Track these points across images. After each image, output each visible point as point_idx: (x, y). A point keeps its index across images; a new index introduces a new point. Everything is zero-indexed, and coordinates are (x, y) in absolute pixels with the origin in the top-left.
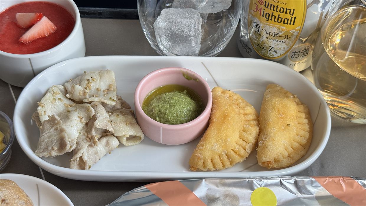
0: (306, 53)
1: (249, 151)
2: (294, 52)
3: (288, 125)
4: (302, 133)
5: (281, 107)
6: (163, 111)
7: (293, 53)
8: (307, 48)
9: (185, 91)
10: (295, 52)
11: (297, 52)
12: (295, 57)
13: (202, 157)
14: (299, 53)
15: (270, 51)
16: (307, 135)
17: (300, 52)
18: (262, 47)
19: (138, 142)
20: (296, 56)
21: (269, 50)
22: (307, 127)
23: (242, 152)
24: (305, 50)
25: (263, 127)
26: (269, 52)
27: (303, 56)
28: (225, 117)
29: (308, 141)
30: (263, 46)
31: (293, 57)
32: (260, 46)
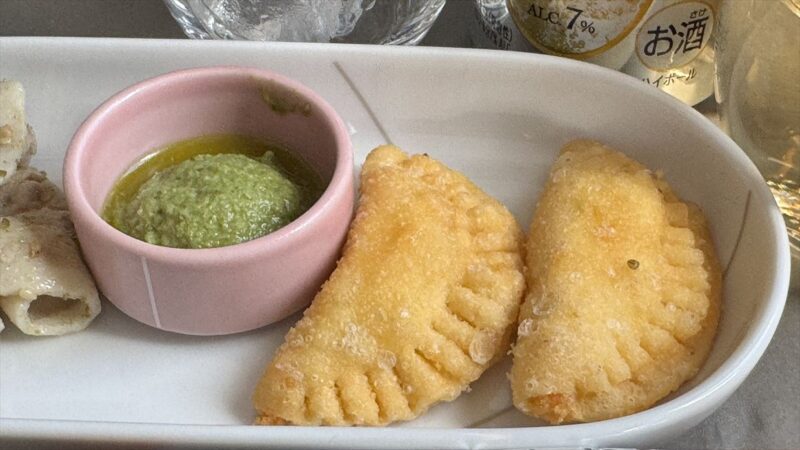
0: (695, 37)
1: (481, 358)
2: (655, 29)
3: (632, 264)
4: (684, 295)
5: (604, 202)
6: (170, 209)
7: (650, 32)
8: (698, 18)
9: (269, 153)
10: (658, 31)
11: (666, 31)
12: (658, 51)
13: (298, 375)
14: (670, 34)
15: (570, 27)
16: (702, 305)
17: (674, 32)
18: (545, 14)
19: (77, 326)
20: (663, 46)
21: (568, 22)
22: (702, 276)
23: (456, 360)
24: (692, 26)
25: (536, 270)
26: (569, 32)
27: (685, 50)
28: (398, 233)
29: (705, 323)
30: (549, 12)
31: (650, 50)
32: (538, 14)
